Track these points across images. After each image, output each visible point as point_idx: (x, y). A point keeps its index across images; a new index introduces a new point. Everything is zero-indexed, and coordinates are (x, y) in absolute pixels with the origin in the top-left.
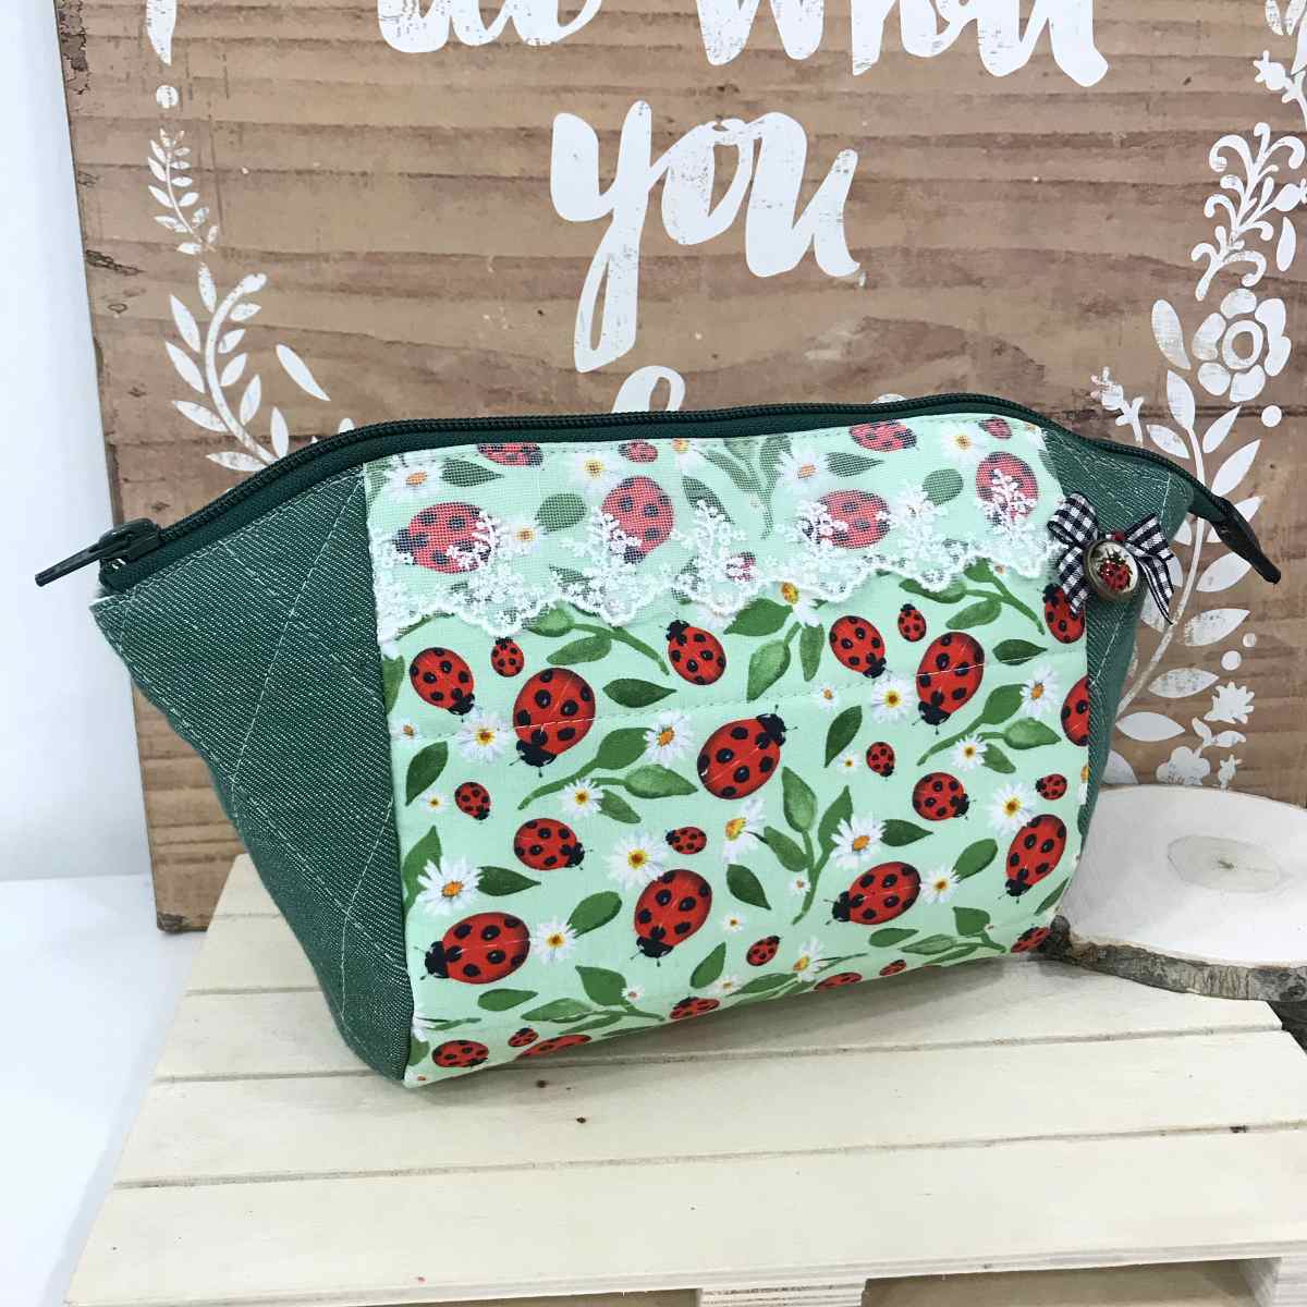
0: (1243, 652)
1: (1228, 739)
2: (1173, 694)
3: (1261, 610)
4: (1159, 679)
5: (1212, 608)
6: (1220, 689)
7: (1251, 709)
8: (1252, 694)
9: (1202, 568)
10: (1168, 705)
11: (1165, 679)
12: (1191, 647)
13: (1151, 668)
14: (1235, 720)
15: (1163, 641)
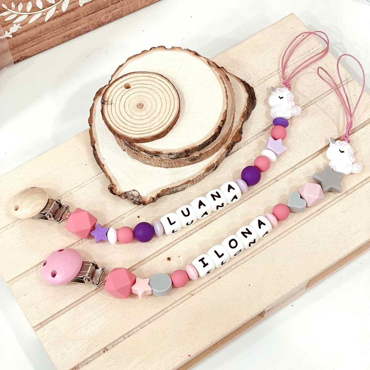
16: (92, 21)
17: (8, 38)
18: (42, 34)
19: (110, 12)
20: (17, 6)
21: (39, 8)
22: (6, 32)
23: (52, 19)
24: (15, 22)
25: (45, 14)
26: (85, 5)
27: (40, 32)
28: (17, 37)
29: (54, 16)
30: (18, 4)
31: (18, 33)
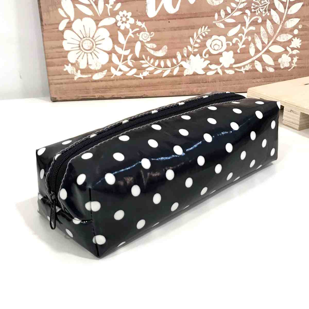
0: (299, 30)
1: (295, 52)
2: (282, 40)
3: (303, 18)
4: (279, 37)
5: (291, 18)
6: (293, 39)
7: (301, 44)
8: (301, 40)
9: (289, 8)
10: (281, 43)
11: (280, 37)
12: (286, 29)
13: (277, 34)
14: (297, 47)
15: (280, 27)
16: (189, 89)
17: (140, 78)
18: (159, 84)
19: (200, 87)
20: (150, 60)
21: (161, 67)
22: (141, 74)
23: (167, 77)
24: (147, 69)
25: (164, 72)
26: (187, 75)
27: (159, 83)
28: (145, 80)
29: (168, 75)
30: (152, 58)
31: (147, 77)
